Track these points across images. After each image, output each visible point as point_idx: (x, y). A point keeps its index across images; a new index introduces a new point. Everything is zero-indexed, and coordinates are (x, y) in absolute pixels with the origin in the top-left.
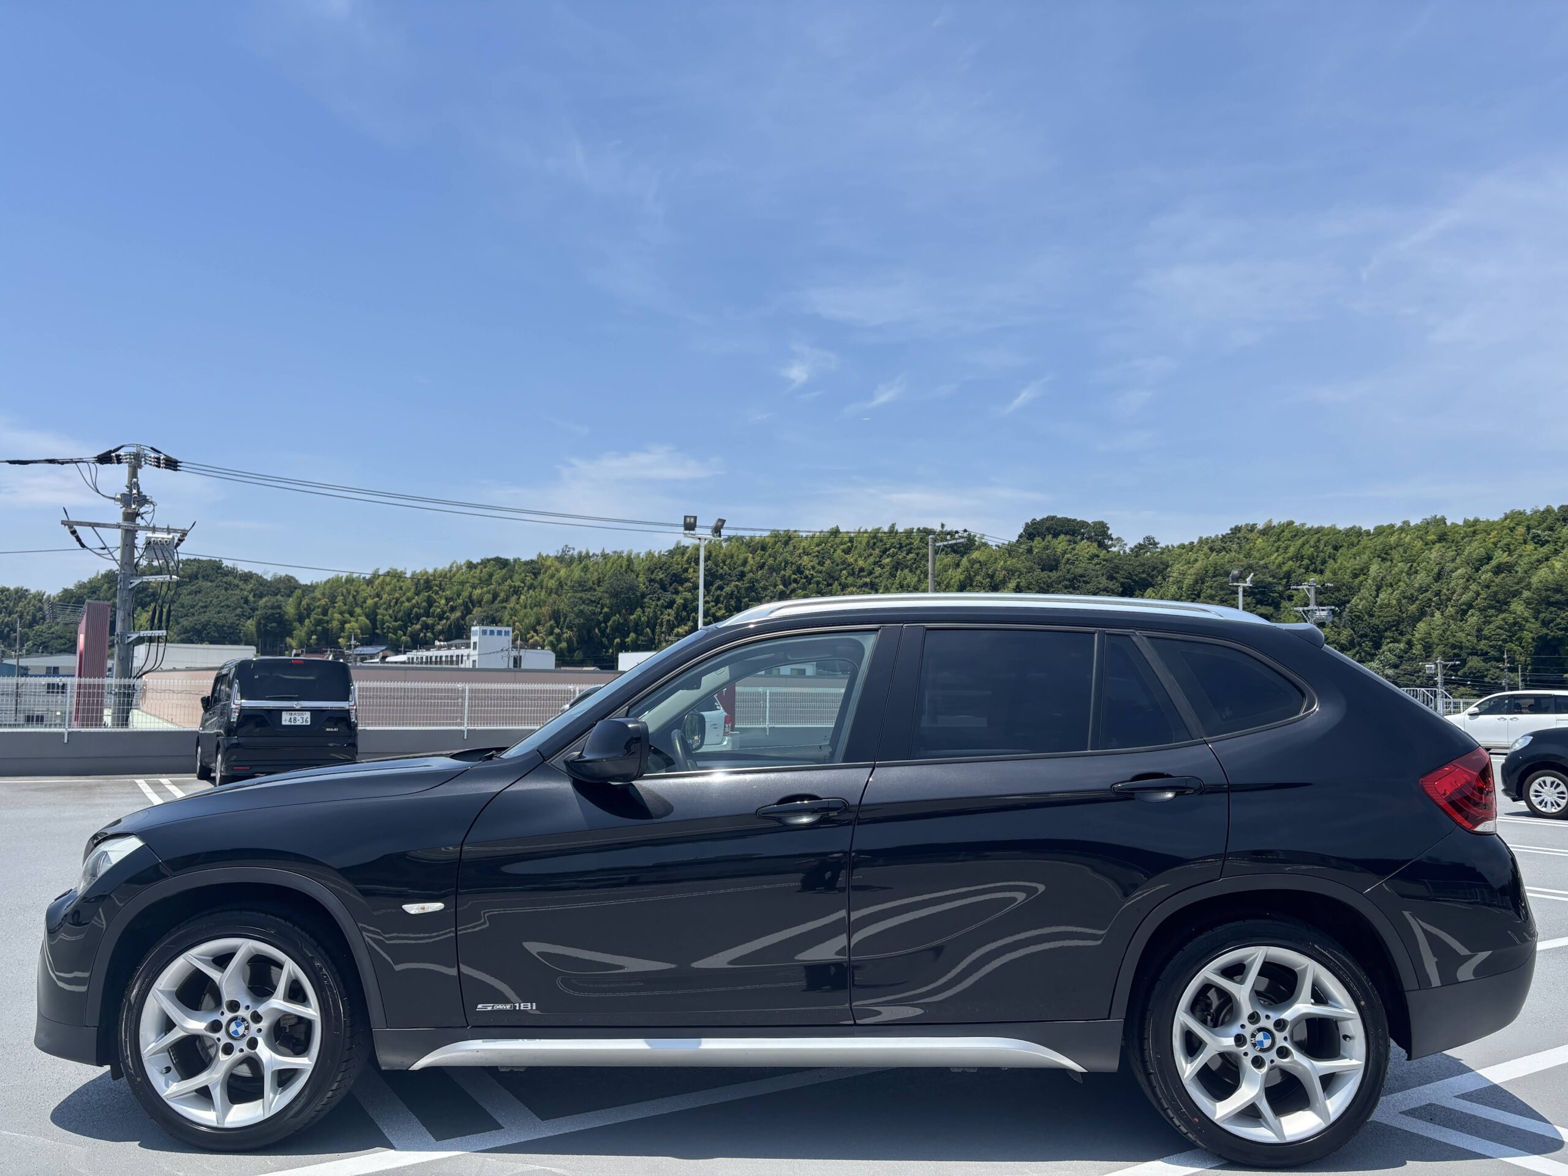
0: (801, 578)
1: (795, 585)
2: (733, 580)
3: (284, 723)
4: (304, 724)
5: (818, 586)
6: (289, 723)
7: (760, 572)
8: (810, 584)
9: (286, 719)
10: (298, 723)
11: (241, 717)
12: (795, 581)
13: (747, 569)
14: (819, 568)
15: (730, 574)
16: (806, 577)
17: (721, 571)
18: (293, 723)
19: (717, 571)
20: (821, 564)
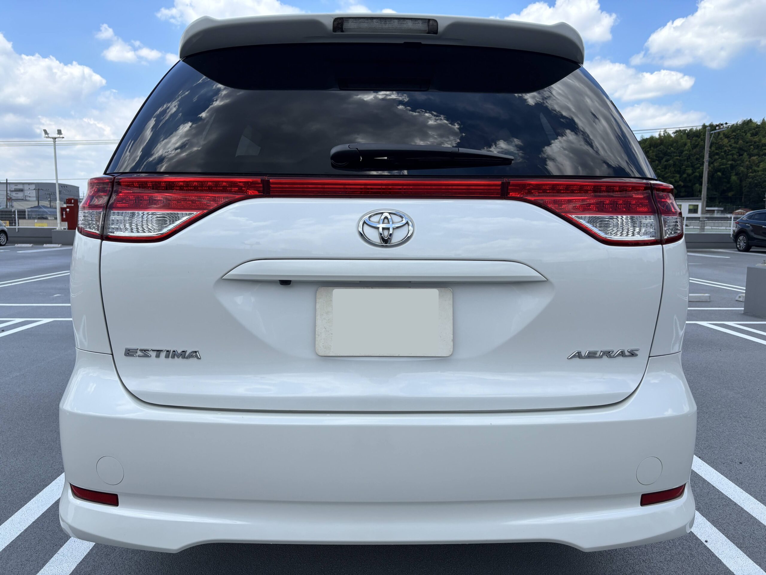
0: (721, 152)
1: (717, 157)
2: (676, 156)
5: (732, 156)
7: (694, 151)
8: (728, 155)
12: (717, 154)
13: (687, 148)
14: (734, 145)
15: (674, 152)
16: (725, 151)
17: (669, 151)
19: (667, 151)
20: (736, 143)
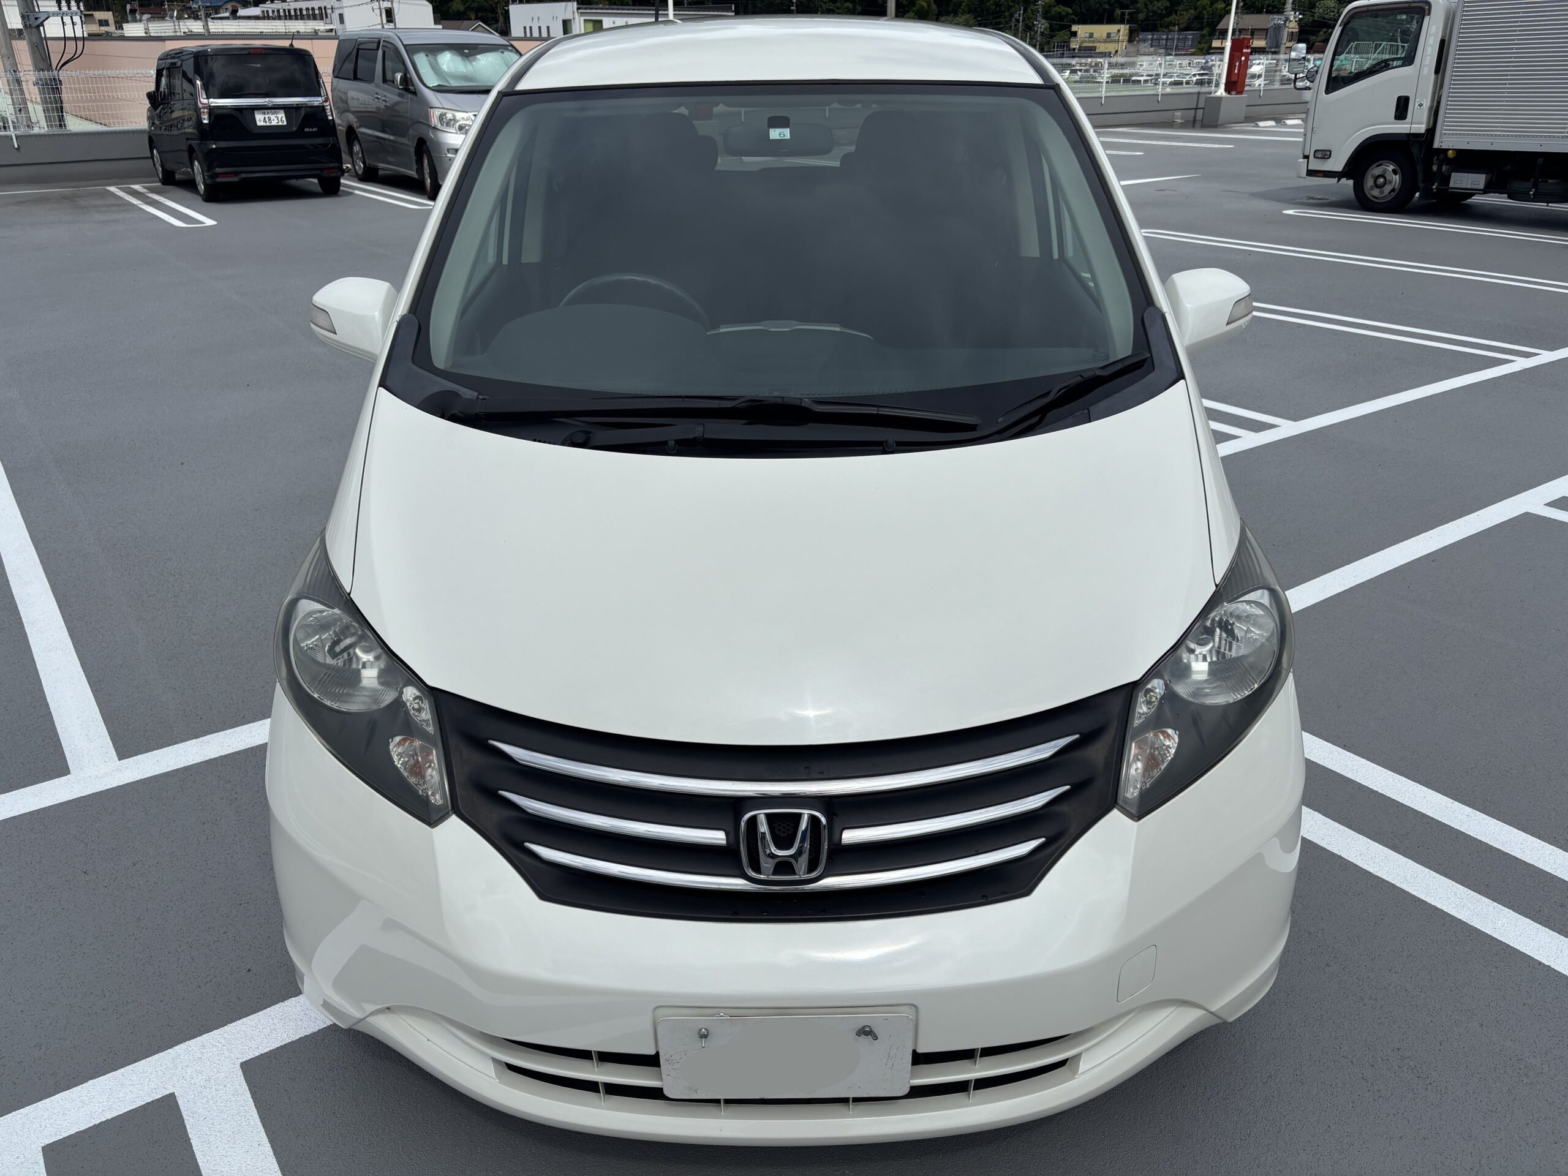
3: (259, 124)
4: (280, 123)
6: (264, 124)
9: (260, 119)
10: (274, 123)
11: (213, 118)
18: (268, 124)
